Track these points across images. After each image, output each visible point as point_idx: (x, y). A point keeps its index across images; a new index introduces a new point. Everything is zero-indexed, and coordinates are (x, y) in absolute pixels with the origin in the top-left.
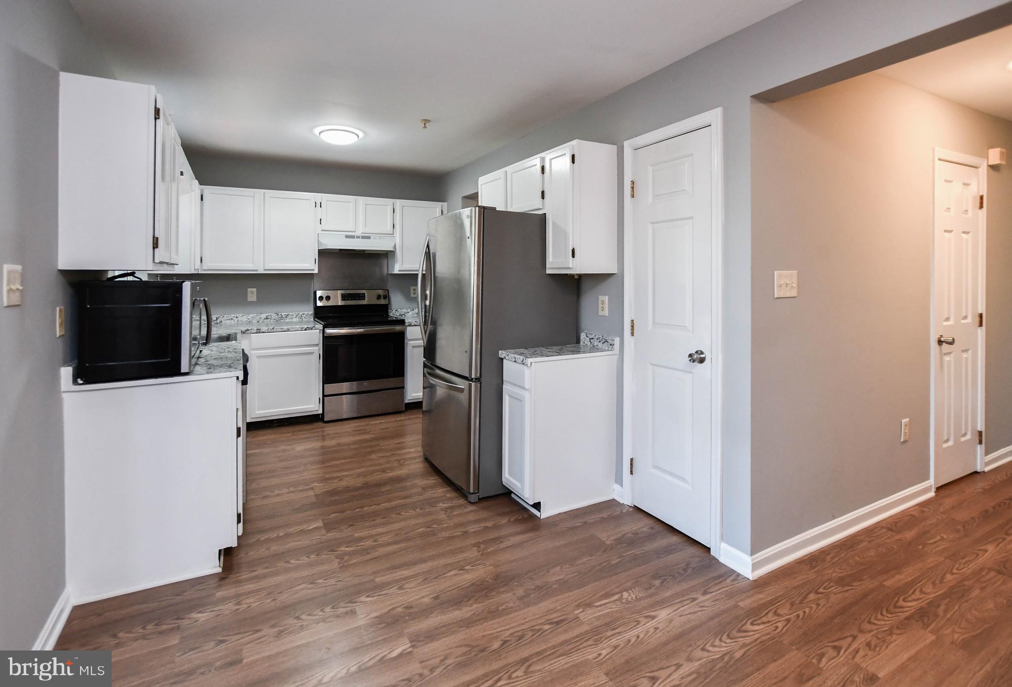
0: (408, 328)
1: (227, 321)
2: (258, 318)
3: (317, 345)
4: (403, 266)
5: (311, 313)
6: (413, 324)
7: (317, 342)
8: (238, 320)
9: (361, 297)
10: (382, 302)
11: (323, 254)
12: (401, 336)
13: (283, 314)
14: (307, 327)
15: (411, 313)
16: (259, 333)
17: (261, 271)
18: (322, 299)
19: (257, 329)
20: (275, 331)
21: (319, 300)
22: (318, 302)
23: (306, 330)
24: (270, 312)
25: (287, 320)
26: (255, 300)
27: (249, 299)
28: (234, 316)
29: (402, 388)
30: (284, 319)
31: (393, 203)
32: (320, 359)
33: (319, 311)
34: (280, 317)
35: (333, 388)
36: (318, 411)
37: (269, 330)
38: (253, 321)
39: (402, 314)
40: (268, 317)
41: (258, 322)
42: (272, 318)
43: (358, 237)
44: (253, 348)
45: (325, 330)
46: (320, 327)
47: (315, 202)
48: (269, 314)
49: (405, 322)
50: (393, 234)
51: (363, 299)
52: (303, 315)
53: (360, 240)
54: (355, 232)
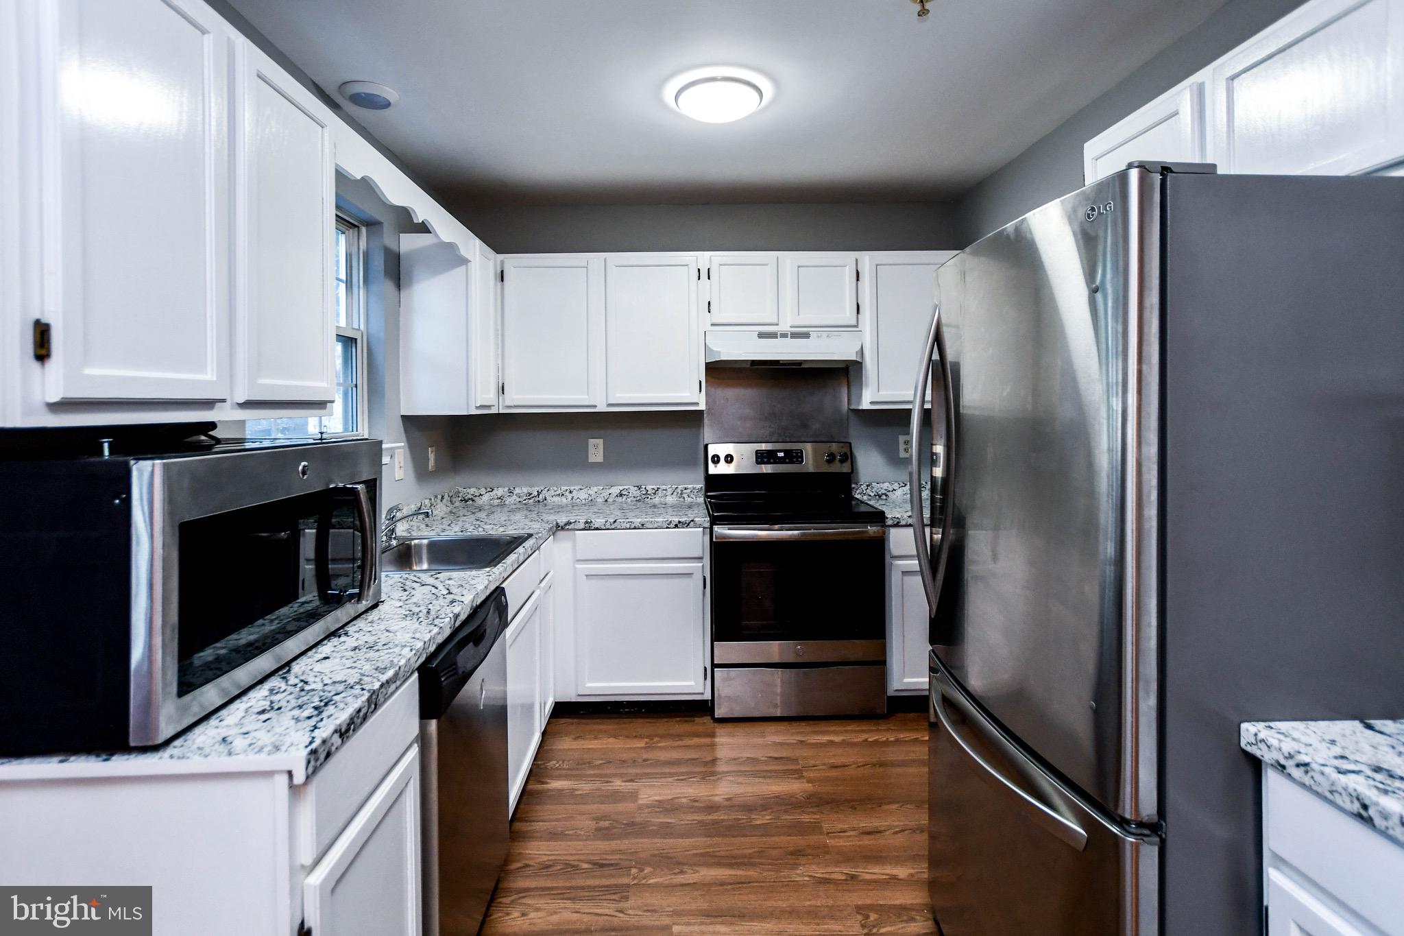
0: (893, 531)
1: (556, 499)
2: (605, 494)
3: (701, 558)
4: (880, 393)
5: (699, 486)
6: (903, 523)
7: (699, 554)
8: (573, 497)
9: (794, 456)
10: (836, 468)
11: (719, 372)
12: (880, 544)
13: (649, 488)
14: (680, 522)
15: (895, 493)
16: (590, 529)
17: (602, 408)
18: (718, 461)
19: (586, 522)
20: (619, 527)
21: (714, 462)
22: (711, 465)
23: (676, 526)
24: (627, 483)
25: (657, 500)
26: (602, 461)
27: (592, 459)
28: (567, 490)
29: (880, 663)
30: (650, 497)
31: (857, 260)
32: (705, 587)
33: (713, 483)
34: (644, 493)
35: (731, 650)
36: (702, 694)
37: (608, 524)
38: (598, 500)
39: (880, 493)
40: (624, 493)
41: (606, 501)
42: (630, 494)
43: (784, 335)
44: (578, 558)
45: (716, 528)
46: (706, 521)
47: (699, 270)
48: (625, 487)
49: (883, 513)
50: (856, 326)
51: (797, 461)
52: (685, 491)
53: (789, 340)
54: (777, 325)
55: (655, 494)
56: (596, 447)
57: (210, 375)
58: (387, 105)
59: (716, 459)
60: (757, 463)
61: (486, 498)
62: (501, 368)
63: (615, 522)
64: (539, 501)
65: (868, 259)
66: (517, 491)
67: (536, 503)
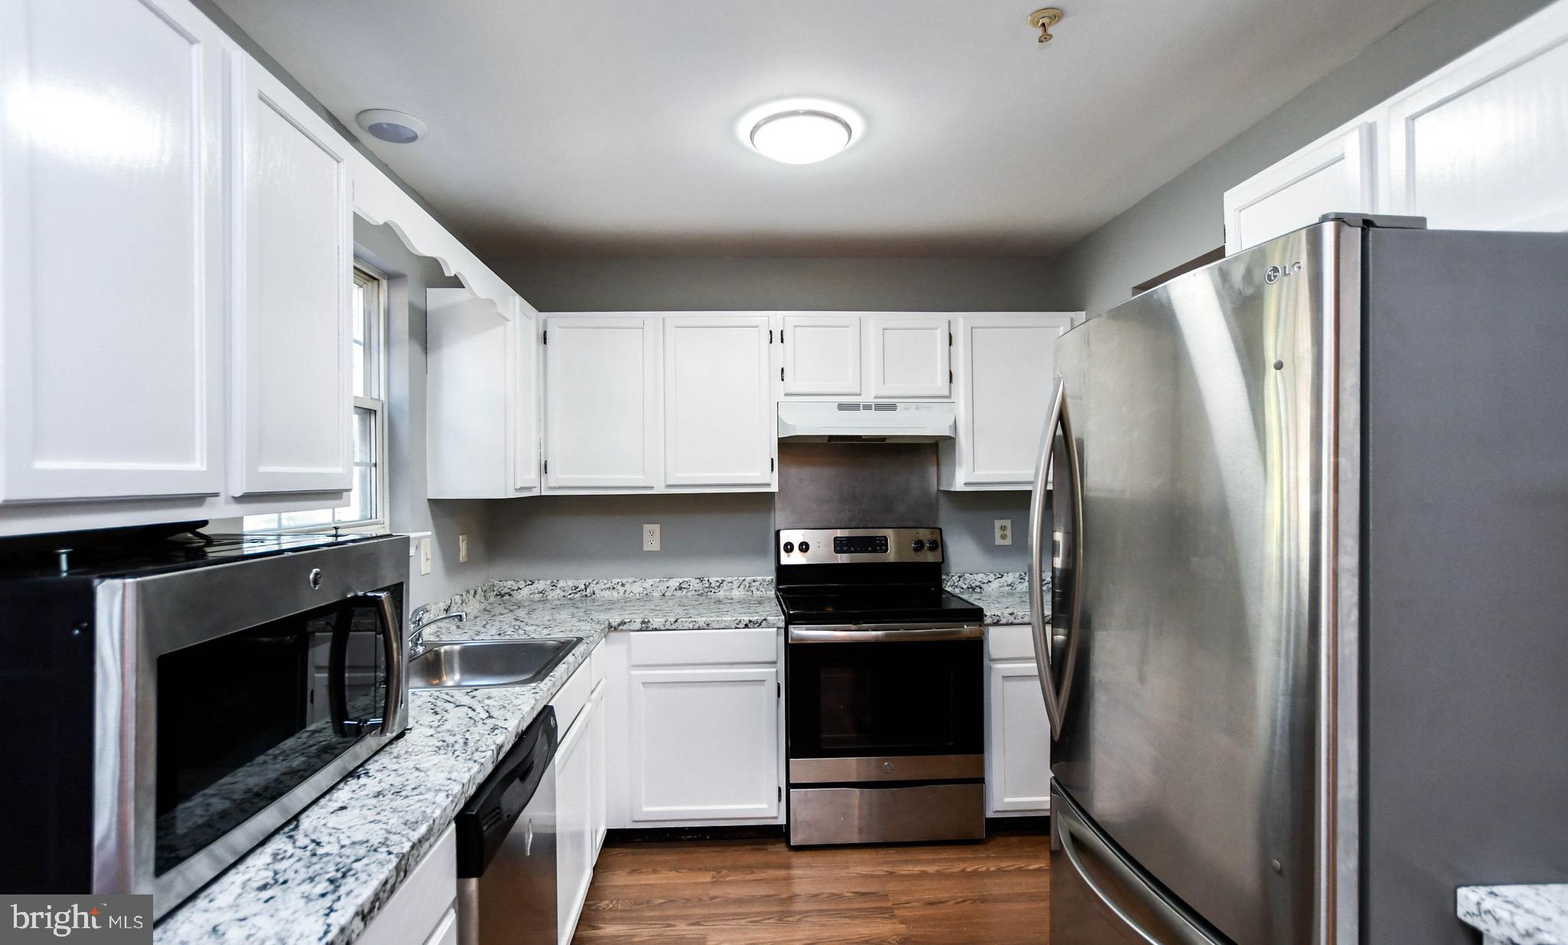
0: (992, 632)
1: (606, 593)
2: (663, 587)
3: (773, 663)
4: (976, 473)
5: (770, 578)
6: (1003, 621)
7: (773, 658)
8: (625, 591)
9: (878, 545)
10: (930, 557)
11: (792, 449)
12: (976, 647)
13: (713, 580)
14: (750, 621)
15: (995, 584)
16: (647, 630)
17: (660, 489)
18: (792, 549)
19: (643, 622)
20: (680, 627)
21: (786, 551)
22: (783, 554)
23: (746, 626)
24: (687, 574)
25: (721, 594)
26: (659, 549)
27: (647, 547)
28: (618, 583)
29: (977, 781)
30: (713, 591)
31: (949, 322)
32: (779, 696)
33: (785, 574)
34: (707, 585)
35: (807, 768)
36: (776, 818)
37: (668, 623)
38: (654, 594)
39: (973, 585)
40: (683, 586)
41: (664, 595)
42: (691, 587)
43: (867, 407)
44: (635, 663)
45: (792, 628)
46: (781, 620)
47: (771, 332)
48: (685, 579)
49: (981, 610)
50: (949, 397)
51: (881, 549)
52: (753, 584)
53: (872, 413)
54: (860, 395)
55: (719, 587)
56: (652, 533)
57: (199, 465)
58: (414, 138)
59: (789, 548)
60: (836, 552)
61: (525, 592)
62: (543, 443)
63: (676, 621)
64: (586, 596)
65: (962, 320)
66: (561, 584)
67: (581, 598)
